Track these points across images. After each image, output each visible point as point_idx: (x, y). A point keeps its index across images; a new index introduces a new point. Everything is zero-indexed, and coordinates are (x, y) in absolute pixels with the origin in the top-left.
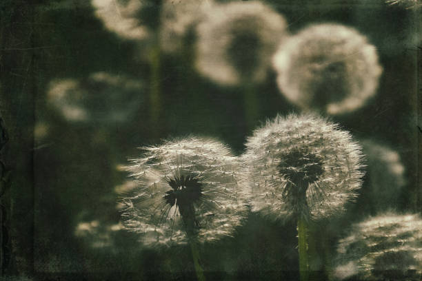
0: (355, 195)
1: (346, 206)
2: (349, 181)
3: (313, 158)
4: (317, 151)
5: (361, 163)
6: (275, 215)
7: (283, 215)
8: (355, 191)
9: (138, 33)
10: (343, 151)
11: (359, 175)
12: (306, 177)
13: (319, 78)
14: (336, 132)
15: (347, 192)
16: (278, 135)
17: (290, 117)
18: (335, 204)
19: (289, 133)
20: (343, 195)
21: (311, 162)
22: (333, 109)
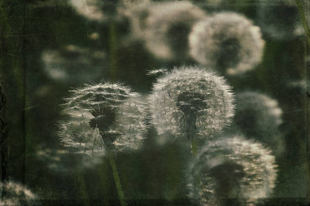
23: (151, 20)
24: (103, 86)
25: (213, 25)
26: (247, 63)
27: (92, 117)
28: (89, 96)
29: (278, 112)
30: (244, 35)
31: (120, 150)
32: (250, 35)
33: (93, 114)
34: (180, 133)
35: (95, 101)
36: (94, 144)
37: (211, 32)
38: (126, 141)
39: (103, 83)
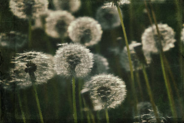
0: (91, 70)
1: (88, 73)
2: (89, 65)
3: (77, 57)
4: (79, 55)
5: (93, 59)
6: (65, 75)
7: (67, 75)
8: (91, 68)
9: (24, 17)
10: (87, 55)
11: (92, 63)
12: (75, 63)
13: (82, 34)
14: (85, 49)
15: (88, 68)
16: (67, 50)
17: (71, 44)
18: (84, 72)
19: (70, 49)
20: (87, 69)
21: (77, 58)
22: (87, 44)
23: (47, 19)
24: (32, 53)
25: (79, 23)
26: (94, 40)
27: (26, 67)
28: (25, 56)
29: (106, 64)
30: (93, 28)
31: (39, 83)
32: (96, 28)
33: (27, 65)
34: (68, 75)
35: (27, 59)
36: (27, 80)
37: (79, 26)
38: (42, 79)
39: (33, 51)
